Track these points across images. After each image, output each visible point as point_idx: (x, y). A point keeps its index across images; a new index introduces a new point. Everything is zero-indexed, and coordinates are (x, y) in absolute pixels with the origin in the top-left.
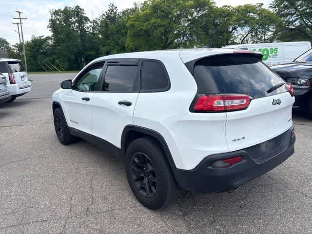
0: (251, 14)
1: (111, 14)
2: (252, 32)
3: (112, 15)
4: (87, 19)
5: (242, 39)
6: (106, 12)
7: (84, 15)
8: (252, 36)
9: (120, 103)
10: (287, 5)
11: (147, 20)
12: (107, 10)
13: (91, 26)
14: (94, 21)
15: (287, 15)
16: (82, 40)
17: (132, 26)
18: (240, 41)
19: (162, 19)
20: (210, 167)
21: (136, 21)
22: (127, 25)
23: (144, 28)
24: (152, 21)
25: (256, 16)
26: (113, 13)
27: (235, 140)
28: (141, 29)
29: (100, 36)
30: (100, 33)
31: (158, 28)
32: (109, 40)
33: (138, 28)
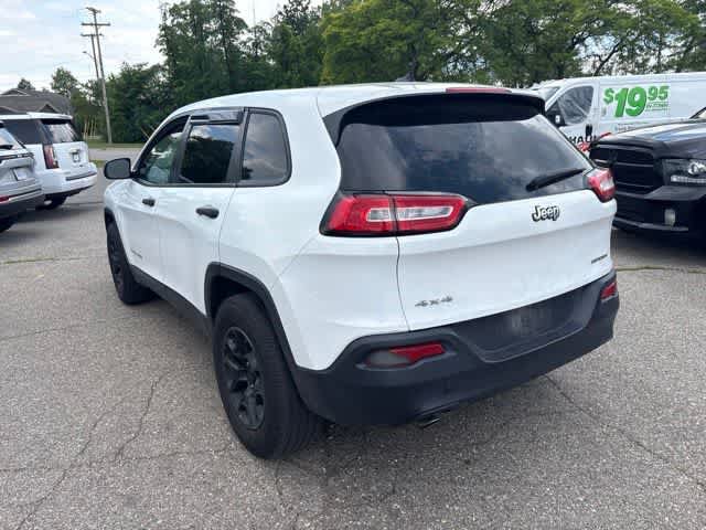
0: (620, 5)
1: (296, 10)
2: (621, 49)
3: (298, 14)
4: (241, 24)
5: (598, 64)
6: (285, 7)
7: (236, 14)
8: (621, 57)
9: (200, 212)
11: (371, 25)
12: (287, 3)
13: (250, 39)
14: (259, 29)
16: (231, 72)
17: (335, 38)
18: (593, 72)
19: (402, 20)
20: (361, 366)
21: (344, 26)
22: (324, 35)
23: (362, 42)
24: (381, 26)
25: (633, 9)
26: (300, 8)
27: (424, 304)
28: (356, 44)
29: (271, 62)
30: (272, 54)
32: (289, 73)
33: (349, 43)
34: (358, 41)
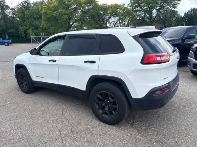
0: (118, 10)
1: (25, 4)
2: (120, 20)
3: (26, 5)
4: (7, 7)
5: (114, 24)
6: (22, 3)
7: (5, 4)
8: (120, 22)
9: (86, 62)
10: (137, 6)
11: (56, 10)
12: (22, 2)
13: (11, 12)
14: (12, 9)
15: (136, 11)
16: (5, 22)
17: (46, 13)
18: (113, 26)
19: (65, 9)
20: (154, 95)
21: (47, 10)
22: (42, 12)
23: (54, 15)
24: (60, 10)
25: (121, 11)
26: (27, 3)
27: (164, 79)
28: (52, 15)
29: (18, 19)
30: (18, 17)
31: (64, 16)
32: (25, 23)
33: (50, 15)
34: (53, 15)
